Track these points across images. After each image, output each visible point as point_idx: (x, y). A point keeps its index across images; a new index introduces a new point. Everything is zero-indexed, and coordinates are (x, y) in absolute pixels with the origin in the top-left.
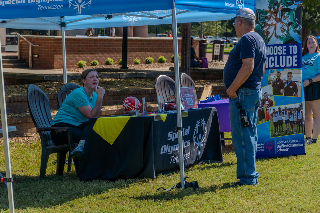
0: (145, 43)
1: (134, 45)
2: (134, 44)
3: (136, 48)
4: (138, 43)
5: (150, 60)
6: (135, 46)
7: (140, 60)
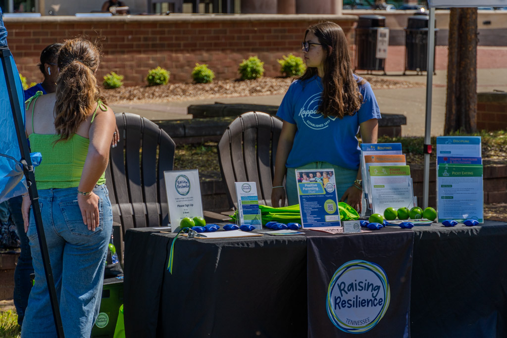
0: (166, 30)
1: (130, 37)
2: (131, 33)
3: (135, 43)
4: (142, 29)
5: (157, 77)
6: (133, 40)
7: (121, 77)
